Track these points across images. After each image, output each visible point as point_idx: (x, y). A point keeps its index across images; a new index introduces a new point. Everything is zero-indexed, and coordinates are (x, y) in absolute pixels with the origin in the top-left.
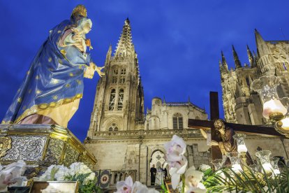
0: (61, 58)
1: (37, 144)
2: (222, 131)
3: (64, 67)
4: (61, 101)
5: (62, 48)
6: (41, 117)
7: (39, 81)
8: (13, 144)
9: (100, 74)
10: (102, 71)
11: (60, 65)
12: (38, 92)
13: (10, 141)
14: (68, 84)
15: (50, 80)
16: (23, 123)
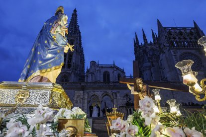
0: (53, 41)
1: (45, 95)
2: (141, 86)
3: (55, 47)
4: (53, 68)
5: (53, 35)
6: (42, 77)
7: (40, 55)
8: (31, 94)
9: (71, 50)
10: (73, 48)
11: (52, 45)
12: (40, 62)
13: (28, 93)
14: (57, 57)
15: (47, 55)
16: (32, 81)
